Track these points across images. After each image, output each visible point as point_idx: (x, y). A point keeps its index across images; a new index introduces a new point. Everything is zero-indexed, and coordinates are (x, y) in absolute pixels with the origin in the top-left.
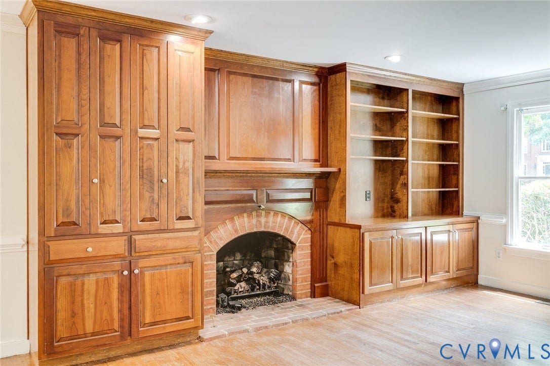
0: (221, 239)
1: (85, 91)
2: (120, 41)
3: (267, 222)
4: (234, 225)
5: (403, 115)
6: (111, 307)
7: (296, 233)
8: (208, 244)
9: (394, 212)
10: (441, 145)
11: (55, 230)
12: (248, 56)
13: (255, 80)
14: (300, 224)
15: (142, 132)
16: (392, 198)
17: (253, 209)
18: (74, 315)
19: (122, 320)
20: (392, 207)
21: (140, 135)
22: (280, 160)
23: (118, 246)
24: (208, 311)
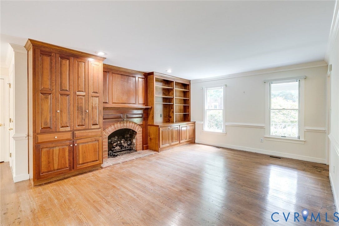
0: (110, 132)
1: (54, 77)
2: (69, 59)
3: (127, 125)
4: (114, 127)
5: (172, 90)
6: (65, 159)
7: (137, 128)
8: (105, 133)
9: (169, 120)
10: (184, 99)
11: (41, 131)
12: (119, 67)
13: (122, 76)
14: (138, 126)
15: (78, 93)
16: (169, 116)
17: (121, 121)
18: (49, 163)
19: (70, 163)
20: (169, 119)
21: (77, 94)
22: (131, 104)
23: (69, 136)
24: (105, 157)
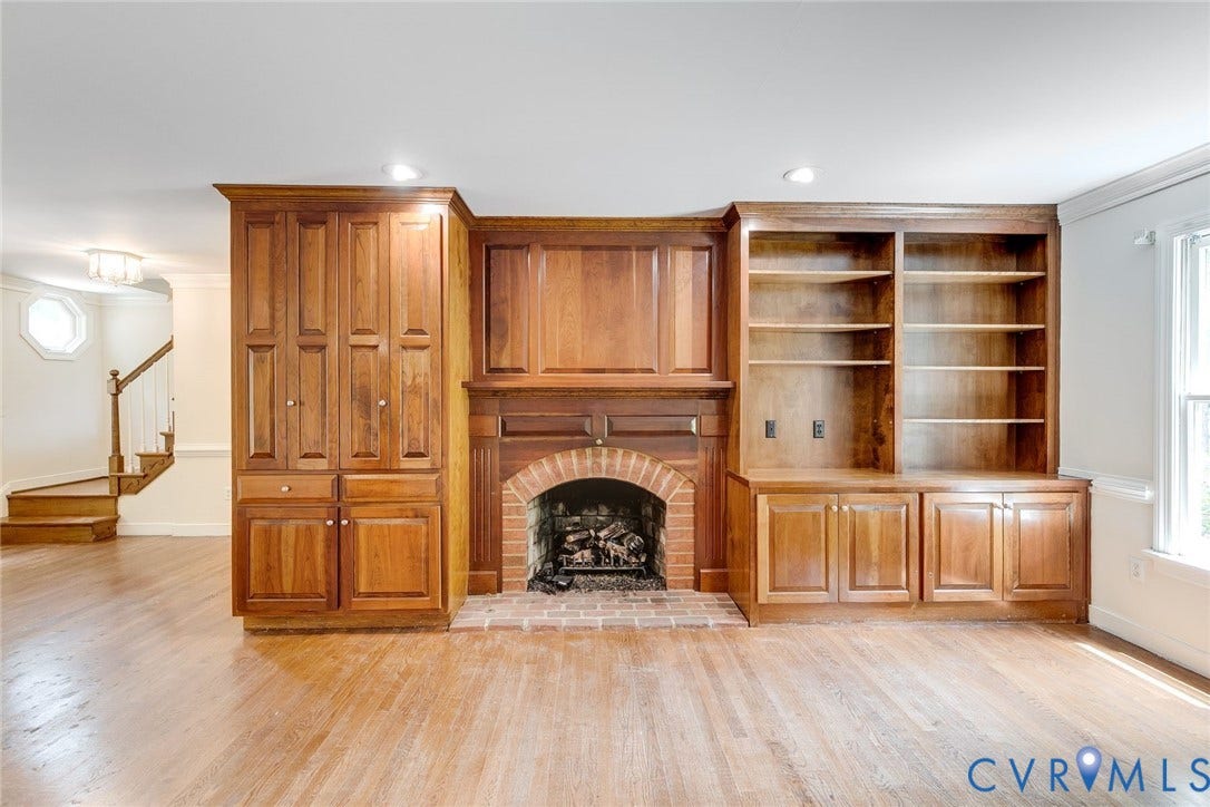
0: (533, 485)
1: (280, 292)
3: (610, 466)
4: (554, 467)
5: (888, 282)
6: (314, 565)
7: (664, 484)
8: (513, 491)
9: (877, 459)
11: (248, 463)
12: (571, 220)
13: (588, 253)
14: (673, 472)
15: (355, 340)
16: (875, 434)
17: (584, 445)
18: (269, 568)
19: (328, 583)
20: (875, 451)
21: (352, 343)
22: (632, 371)
23: (322, 487)
24: (512, 586)
